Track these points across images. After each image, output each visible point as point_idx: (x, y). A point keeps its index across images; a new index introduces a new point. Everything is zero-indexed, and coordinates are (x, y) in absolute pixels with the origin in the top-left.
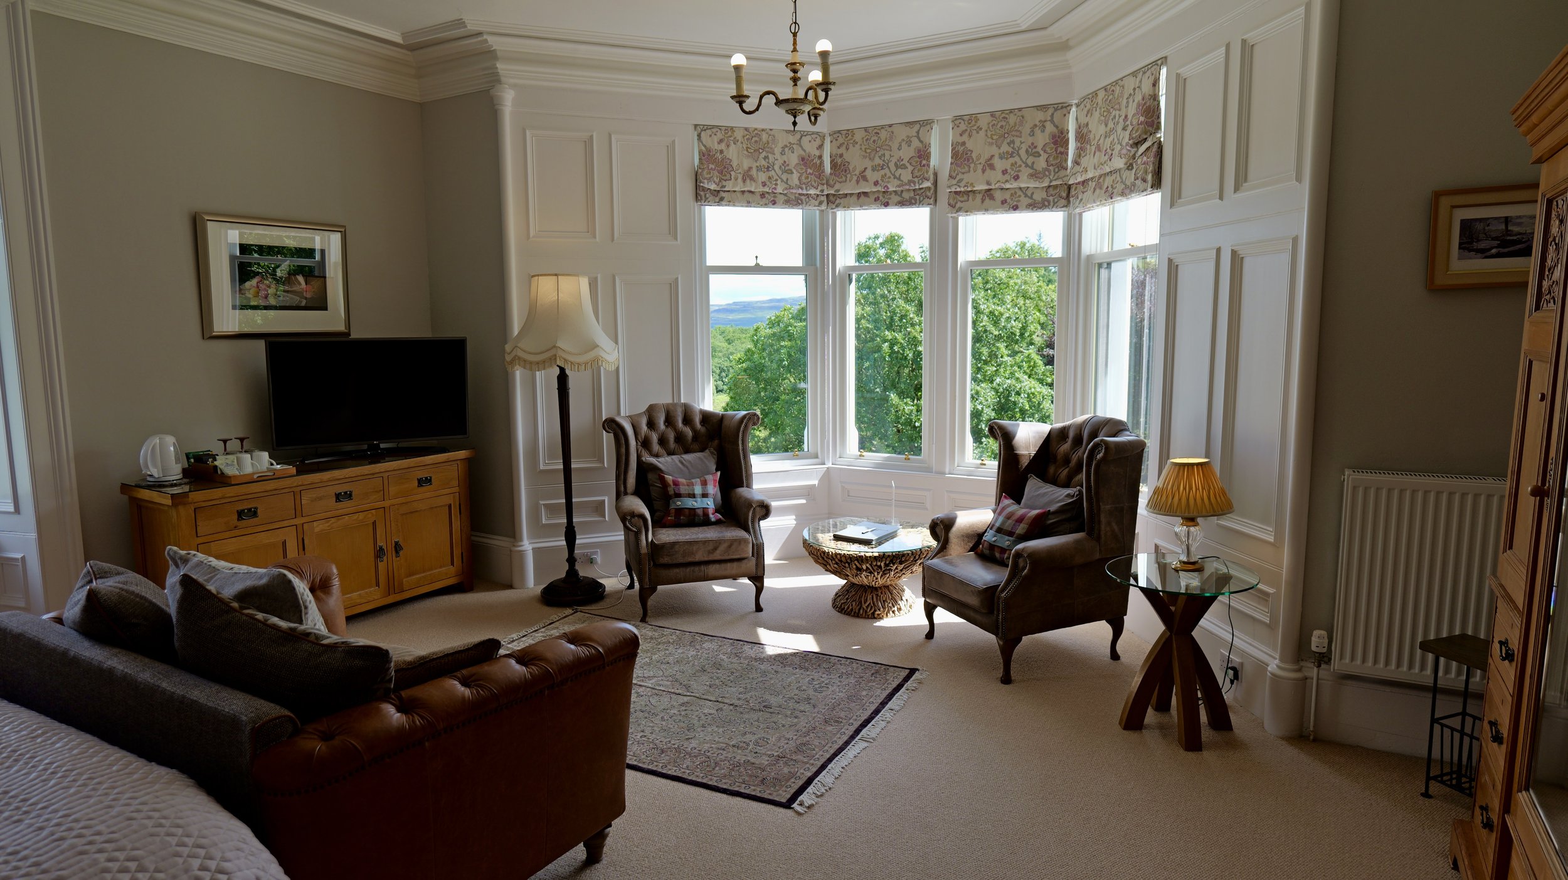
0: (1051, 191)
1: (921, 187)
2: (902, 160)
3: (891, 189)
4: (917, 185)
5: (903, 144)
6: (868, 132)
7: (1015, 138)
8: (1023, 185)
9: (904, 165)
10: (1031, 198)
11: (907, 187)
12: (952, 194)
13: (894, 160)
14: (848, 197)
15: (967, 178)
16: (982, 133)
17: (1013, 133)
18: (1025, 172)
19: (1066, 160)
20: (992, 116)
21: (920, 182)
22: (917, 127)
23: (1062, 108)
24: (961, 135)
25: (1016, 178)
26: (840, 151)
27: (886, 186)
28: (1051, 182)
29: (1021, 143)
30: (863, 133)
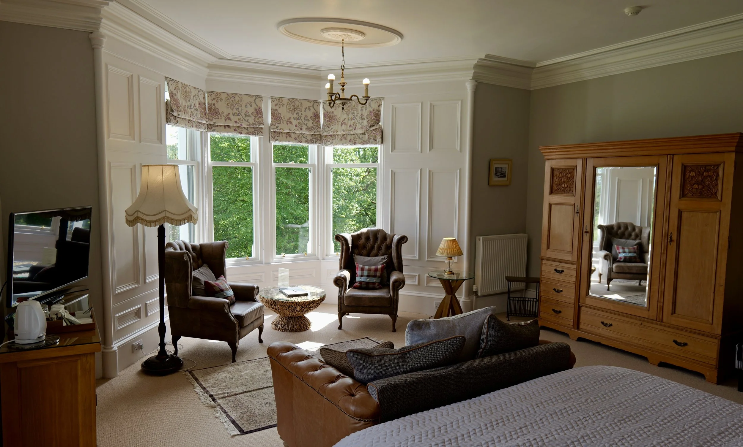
0: (314, 137)
1: (259, 127)
2: (248, 113)
3: (244, 126)
4: (257, 126)
5: (248, 105)
6: (228, 95)
7: (299, 112)
8: (303, 133)
9: (249, 115)
10: (306, 138)
11: (252, 126)
12: (273, 133)
13: (244, 112)
14: (219, 127)
15: (280, 126)
16: (285, 106)
17: (298, 109)
18: (304, 127)
19: (320, 125)
20: (288, 100)
21: (259, 125)
22: (254, 98)
23: (317, 102)
24: (275, 106)
25: (301, 129)
26: (213, 102)
27: (241, 124)
28: (315, 133)
29: (302, 114)
30: (226, 96)
